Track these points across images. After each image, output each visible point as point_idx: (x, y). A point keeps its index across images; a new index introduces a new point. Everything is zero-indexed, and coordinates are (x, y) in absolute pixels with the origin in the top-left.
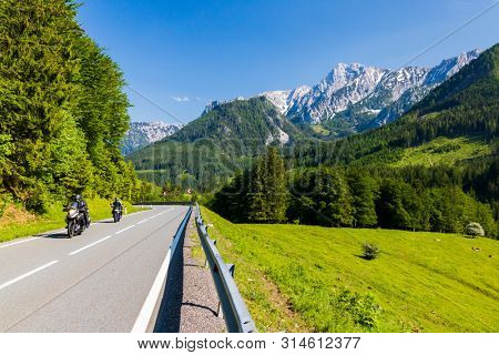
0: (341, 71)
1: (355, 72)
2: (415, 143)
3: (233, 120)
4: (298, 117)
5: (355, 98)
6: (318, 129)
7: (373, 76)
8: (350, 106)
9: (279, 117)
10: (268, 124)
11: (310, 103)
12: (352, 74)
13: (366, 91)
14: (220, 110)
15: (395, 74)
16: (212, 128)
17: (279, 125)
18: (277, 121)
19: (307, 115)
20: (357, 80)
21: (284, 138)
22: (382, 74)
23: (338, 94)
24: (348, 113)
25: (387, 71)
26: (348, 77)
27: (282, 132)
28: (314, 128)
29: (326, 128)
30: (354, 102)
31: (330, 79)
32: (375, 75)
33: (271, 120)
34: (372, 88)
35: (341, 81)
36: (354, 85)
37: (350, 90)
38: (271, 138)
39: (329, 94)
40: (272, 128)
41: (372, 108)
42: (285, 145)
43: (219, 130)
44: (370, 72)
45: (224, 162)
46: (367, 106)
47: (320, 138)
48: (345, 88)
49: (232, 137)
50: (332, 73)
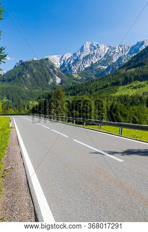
0: (87, 46)
1: (94, 47)
2: (124, 84)
3: (31, 71)
4: (66, 69)
5: (95, 60)
6: (76, 76)
7: (103, 49)
8: (92, 64)
9: (55, 69)
10: (50, 73)
11: (72, 62)
12: (93, 48)
13: (100, 57)
14: (24, 65)
15: (114, 48)
16: (20, 74)
17: (55, 73)
18: (54, 71)
19: (70, 68)
20: (96, 51)
21: (58, 80)
22: (108, 48)
23: (86, 58)
24: (91, 68)
25: (110, 47)
26: (91, 49)
27: (57, 77)
28: (74, 75)
29: (80, 75)
30: (94, 62)
31: (82, 50)
32: (105, 49)
33: (52, 71)
34: (103, 55)
35: (87, 51)
36: (94, 53)
37: (92, 56)
38: (51, 81)
39: (81, 58)
40: (52, 75)
41: (103, 65)
42: (59, 84)
43: (24, 76)
44: (102, 47)
45: (27, 93)
46: (101, 64)
47: (77, 80)
48: (89, 55)
49: (30, 80)
50: (83, 47)
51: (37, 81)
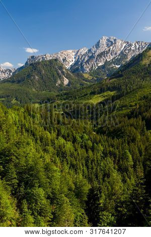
0: (104, 41)
1: (111, 42)
3: (40, 72)
4: (77, 69)
5: (110, 58)
6: (86, 76)
7: (120, 45)
8: (106, 62)
9: (64, 70)
10: (58, 74)
11: (86, 59)
13: (116, 54)
14: (33, 65)
15: (131, 45)
16: (29, 76)
17: (64, 75)
18: (63, 72)
19: (82, 67)
20: (112, 47)
21: (66, 81)
22: (125, 44)
23: (100, 55)
24: (103, 67)
25: (128, 43)
26: (108, 45)
27: (65, 78)
28: (84, 75)
29: (91, 75)
30: (108, 60)
31: (98, 45)
32: (122, 45)
33: (60, 72)
34: (119, 52)
35: (104, 47)
36: (109, 50)
37: (107, 53)
38: (59, 82)
39: (96, 54)
40: (60, 76)
41: (117, 64)
42: (66, 85)
43: (32, 77)
44: (119, 43)
45: (34, 94)
46: (114, 63)
47: (86, 81)
48: (104, 52)
49: (38, 81)
50: (99, 42)
51: (45, 83)
